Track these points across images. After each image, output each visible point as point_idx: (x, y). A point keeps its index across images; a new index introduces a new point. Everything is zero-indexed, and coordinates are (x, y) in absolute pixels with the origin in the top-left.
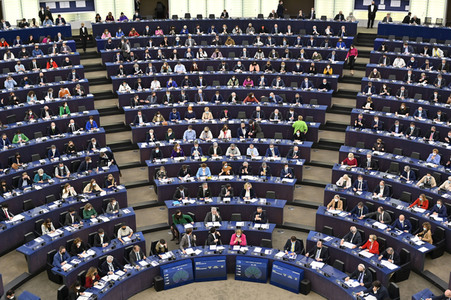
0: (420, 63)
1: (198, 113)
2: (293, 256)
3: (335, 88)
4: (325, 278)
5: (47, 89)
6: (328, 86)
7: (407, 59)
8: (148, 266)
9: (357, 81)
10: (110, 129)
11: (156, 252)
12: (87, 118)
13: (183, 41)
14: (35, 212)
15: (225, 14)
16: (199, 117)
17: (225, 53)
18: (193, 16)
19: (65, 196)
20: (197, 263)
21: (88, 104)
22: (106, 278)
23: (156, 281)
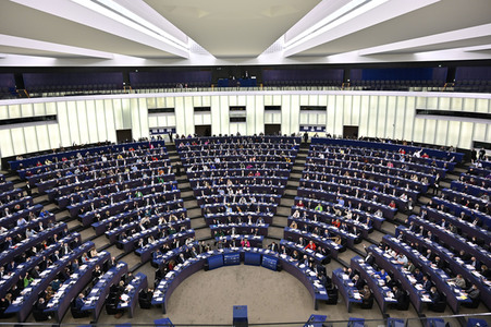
0: (332, 156)
1: (225, 182)
3: (292, 169)
4: (289, 263)
5: (152, 171)
6: (288, 168)
7: (325, 155)
8: (201, 258)
9: (302, 165)
10: (183, 190)
11: (205, 251)
12: (172, 185)
13: (218, 147)
15: (238, 134)
16: (226, 184)
18: (223, 135)
19: (160, 223)
20: (225, 257)
21: (172, 178)
22: (180, 265)
23: (205, 266)
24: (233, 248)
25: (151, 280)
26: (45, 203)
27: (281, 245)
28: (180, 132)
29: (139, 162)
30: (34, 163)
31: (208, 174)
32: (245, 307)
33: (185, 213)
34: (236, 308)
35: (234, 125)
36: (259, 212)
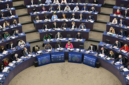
8: (32, 57)
20: (52, 55)
22: (14, 62)
23: (35, 63)
24: (58, 49)
27: (100, 47)
33: (17, 19)
36: (81, 19)
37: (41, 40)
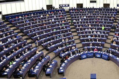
2: (106, 53)
3: (114, 21)
4: (112, 57)
5: (60, 21)
6: (112, 21)
8: (78, 55)
9: (118, 20)
10: (72, 28)
12: (67, 26)
13: (85, 12)
14: (57, 44)
15: (93, 7)
16: (88, 26)
17: (93, 14)
18: (87, 8)
19: (63, 41)
20: (88, 54)
21: (68, 24)
22: (70, 57)
23: (80, 58)
24: (91, 51)
25: (59, 63)
26: (18, 33)
27: (110, 51)
28: (71, 6)
29: (55, 17)
30: (15, 17)
31: (81, 22)
32: (95, 74)
33: (72, 37)
34: (92, 75)
35: (92, 4)
36: (101, 38)
37: (83, 47)
